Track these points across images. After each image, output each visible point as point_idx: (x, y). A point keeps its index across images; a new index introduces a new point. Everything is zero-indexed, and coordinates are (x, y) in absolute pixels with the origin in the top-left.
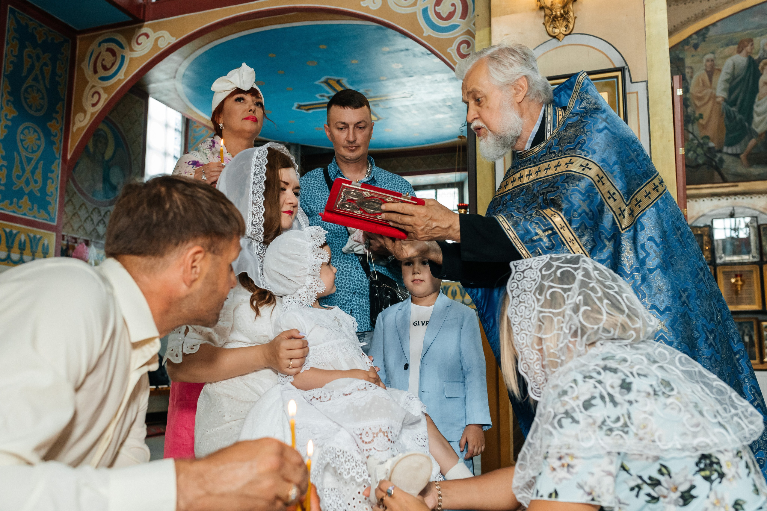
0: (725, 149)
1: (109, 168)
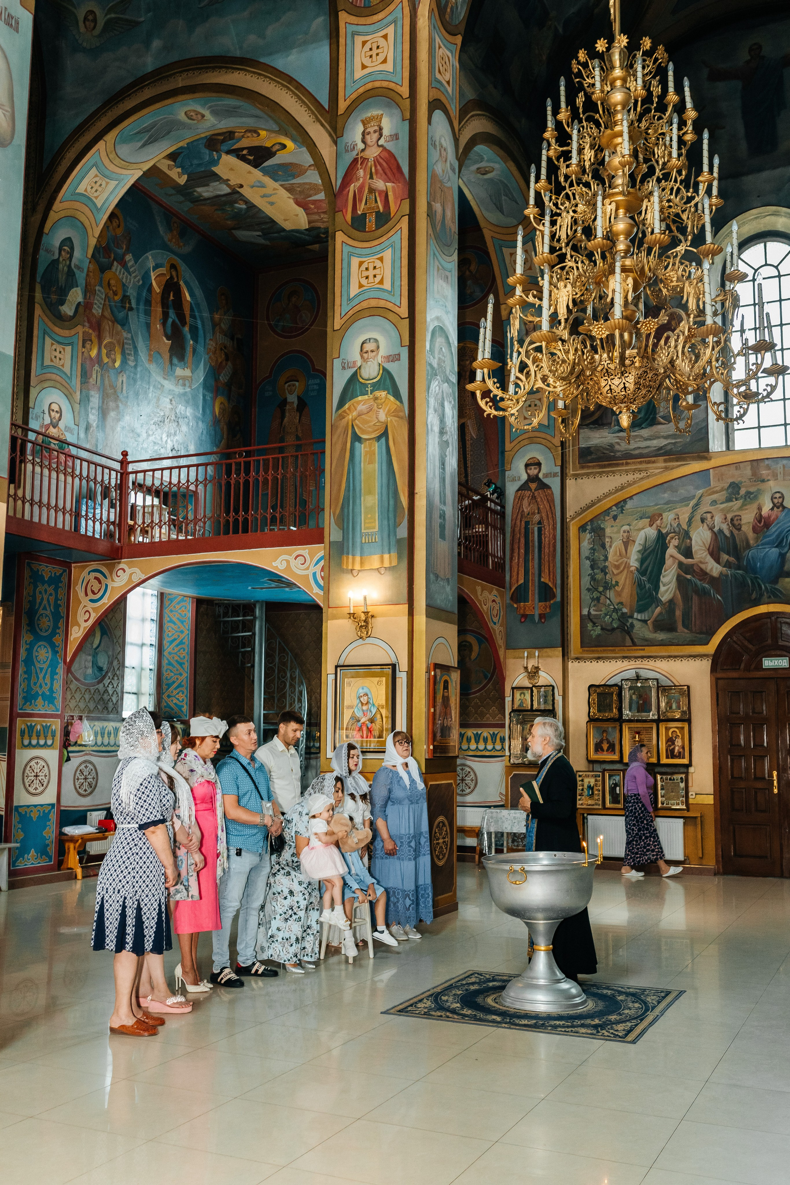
0: (635, 615)
1: (97, 654)
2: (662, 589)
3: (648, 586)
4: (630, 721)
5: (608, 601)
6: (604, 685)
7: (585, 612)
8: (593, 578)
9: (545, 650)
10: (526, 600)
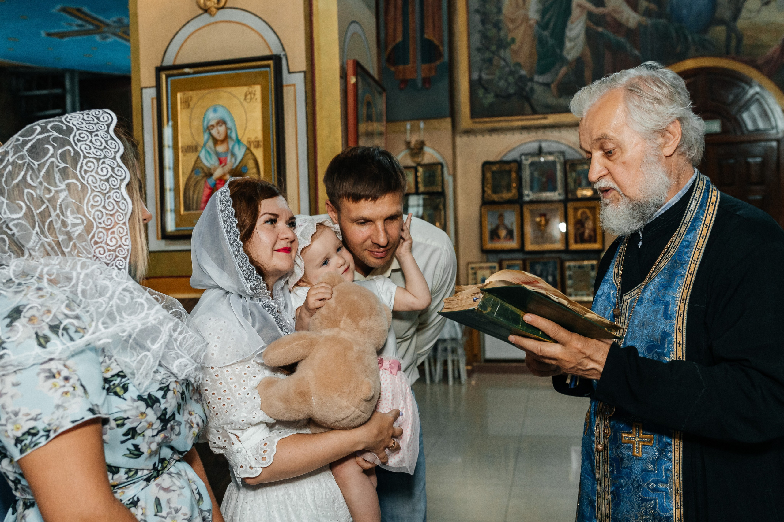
2: (568, 45)
3: (551, 42)
4: (531, 202)
5: (503, 63)
6: (501, 162)
7: (475, 76)
8: (484, 36)
9: (431, 121)
10: (405, 61)
